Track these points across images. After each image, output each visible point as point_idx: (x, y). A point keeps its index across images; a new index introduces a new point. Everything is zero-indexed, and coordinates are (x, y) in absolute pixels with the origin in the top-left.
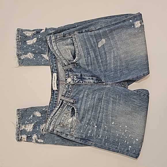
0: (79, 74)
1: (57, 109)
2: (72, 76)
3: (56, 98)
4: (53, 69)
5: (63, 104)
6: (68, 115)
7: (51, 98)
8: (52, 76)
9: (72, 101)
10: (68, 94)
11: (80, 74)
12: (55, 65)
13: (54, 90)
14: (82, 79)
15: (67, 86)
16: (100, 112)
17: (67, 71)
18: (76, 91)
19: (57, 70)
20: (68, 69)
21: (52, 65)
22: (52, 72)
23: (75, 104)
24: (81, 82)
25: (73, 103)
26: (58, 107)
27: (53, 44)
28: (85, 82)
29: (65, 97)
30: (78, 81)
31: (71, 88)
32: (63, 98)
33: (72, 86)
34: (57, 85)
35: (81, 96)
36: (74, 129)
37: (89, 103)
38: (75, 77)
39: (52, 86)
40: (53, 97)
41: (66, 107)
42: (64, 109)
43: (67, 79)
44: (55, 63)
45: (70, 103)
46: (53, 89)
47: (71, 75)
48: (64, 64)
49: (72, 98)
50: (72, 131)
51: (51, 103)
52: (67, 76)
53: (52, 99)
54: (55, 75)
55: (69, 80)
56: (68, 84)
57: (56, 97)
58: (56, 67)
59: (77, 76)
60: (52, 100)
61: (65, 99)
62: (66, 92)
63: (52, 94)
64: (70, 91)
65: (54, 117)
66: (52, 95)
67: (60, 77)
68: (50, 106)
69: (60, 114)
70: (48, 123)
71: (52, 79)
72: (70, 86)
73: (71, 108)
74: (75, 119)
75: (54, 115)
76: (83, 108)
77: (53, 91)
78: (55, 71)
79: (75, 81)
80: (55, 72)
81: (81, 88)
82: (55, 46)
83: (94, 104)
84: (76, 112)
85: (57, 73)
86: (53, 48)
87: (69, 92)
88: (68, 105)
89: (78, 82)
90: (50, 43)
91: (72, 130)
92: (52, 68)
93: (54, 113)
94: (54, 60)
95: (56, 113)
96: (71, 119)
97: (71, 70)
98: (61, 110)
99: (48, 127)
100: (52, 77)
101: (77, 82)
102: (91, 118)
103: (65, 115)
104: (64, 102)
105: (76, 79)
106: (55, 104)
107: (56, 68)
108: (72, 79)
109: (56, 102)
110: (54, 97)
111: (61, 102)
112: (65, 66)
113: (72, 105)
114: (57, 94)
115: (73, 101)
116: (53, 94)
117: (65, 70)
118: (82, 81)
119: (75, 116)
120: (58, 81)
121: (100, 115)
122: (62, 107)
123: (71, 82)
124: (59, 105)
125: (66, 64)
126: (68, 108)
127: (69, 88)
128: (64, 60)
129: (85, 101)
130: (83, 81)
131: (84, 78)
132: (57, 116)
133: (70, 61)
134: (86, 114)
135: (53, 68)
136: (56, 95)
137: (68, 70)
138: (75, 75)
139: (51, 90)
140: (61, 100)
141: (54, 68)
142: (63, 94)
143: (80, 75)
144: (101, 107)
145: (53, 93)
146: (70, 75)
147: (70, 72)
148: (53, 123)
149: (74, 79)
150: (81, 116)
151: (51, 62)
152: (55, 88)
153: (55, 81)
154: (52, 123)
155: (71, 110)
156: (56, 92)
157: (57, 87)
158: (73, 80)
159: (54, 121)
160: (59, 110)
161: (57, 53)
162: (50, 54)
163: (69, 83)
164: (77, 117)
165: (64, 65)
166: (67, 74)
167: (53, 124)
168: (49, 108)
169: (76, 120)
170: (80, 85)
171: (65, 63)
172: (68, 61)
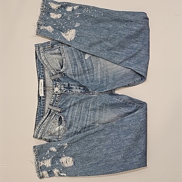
0: (66, 83)
1: (45, 117)
2: (59, 85)
3: (43, 104)
4: (40, 76)
5: (51, 112)
6: (55, 124)
7: (38, 104)
8: (39, 82)
9: (59, 110)
10: (56, 103)
11: (68, 84)
12: (42, 71)
13: (41, 97)
14: (70, 89)
15: (54, 96)
16: (87, 120)
17: (54, 81)
18: (64, 100)
19: (44, 76)
20: (55, 79)
21: (39, 71)
22: (38, 78)
23: (62, 113)
24: (69, 91)
25: (60, 112)
26: (46, 115)
27: (41, 54)
28: (72, 92)
29: (52, 106)
30: (65, 90)
31: (59, 97)
32: (51, 107)
33: (59, 96)
34: (44, 91)
35: (68, 105)
36: (61, 136)
37: (76, 111)
38: (63, 86)
39: (39, 93)
40: (40, 104)
41: (54, 116)
42: (52, 118)
43: (54, 89)
44: (42, 69)
45: (57, 113)
46: (39, 96)
47: (58, 85)
48: (52, 74)
49: (59, 108)
50: (60, 138)
51: (39, 110)
52: (55, 85)
53: (39, 106)
54: (42, 81)
55: (56, 89)
56: (55, 93)
57: (44, 103)
58: (43, 73)
59: (65, 85)
60: (40, 107)
61: (52, 108)
62: (54, 101)
63: (39, 101)
64: (57, 100)
65: (42, 125)
66: (38, 102)
67: (47, 84)
68: (38, 113)
69: (48, 122)
70: (36, 131)
71: (39, 86)
72: (58, 95)
73: (59, 117)
75: (42, 123)
76: (70, 115)
77: (39, 97)
78: (42, 77)
79: (62, 91)
80: (42, 79)
81: (68, 97)
82: (43, 56)
83: (81, 112)
84: (63, 120)
85: (44, 79)
86: (41, 58)
87: (57, 101)
88: (56, 114)
89: (66, 92)
90: (39, 54)
91: (59, 137)
92: (39, 74)
93: (42, 121)
94: (41, 66)
95: (44, 121)
96: (58, 127)
97: (59, 80)
98: (49, 118)
99: (36, 135)
100: (39, 84)
101: (64, 92)
102: (78, 126)
103: (53, 124)
104: (52, 111)
105: (63, 89)
106: (43, 110)
107: (43, 74)
108: (59, 88)
109: (43, 108)
110: (41, 103)
111: (49, 111)
112: (53, 75)
113: (59, 114)
114: (44, 100)
115: (60, 110)
116: (40, 100)
117: (52, 80)
118: (69, 90)
119: (63, 124)
120: (44, 87)
121: (87, 123)
122: (50, 116)
123: (58, 92)
124: (48, 114)
125: (54, 74)
126: (56, 117)
127: (57, 98)
128: (52, 70)
129: (72, 109)
130: (70, 90)
131: (71, 88)
132: (45, 124)
133: (57, 71)
134: (74, 122)
135: (40, 75)
136: (43, 102)
137: (56, 79)
138: (62, 85)
139: (38, 96)
140: (49, 108)
141: (41, 75)
142: (51, 103)
143: (67, 85)
144: (88, 116)
145: (39, 99)
146: (58, 84)
147: (58, 82)
148: (42, 131)
149: (62, 88)
150: (68, 124)
151: (38, 68)
152: (42, 95)
153: (42, 87)
154: (40, 131)
155: (58, 119)
156: (43, 98)
157: (44, 93)
159: (42, 129)
160: (47, 119)
161: (45, 63)
162: (37, 60)
164: (65, 125)
165: (52, 75)
166: (54, 84)
167: (41, 132)
168: (38, 115)
169: (64, 128)
170: (67, 95)
171: (53, 73)
172: (56, 70)
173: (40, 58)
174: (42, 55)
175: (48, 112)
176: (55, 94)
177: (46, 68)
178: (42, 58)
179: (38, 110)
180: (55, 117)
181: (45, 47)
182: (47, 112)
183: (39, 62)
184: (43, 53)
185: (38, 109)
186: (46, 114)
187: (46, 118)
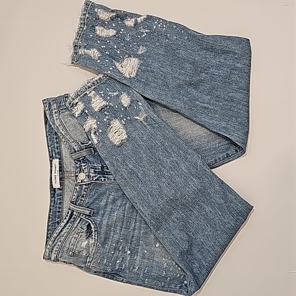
0: (98, 165)
1: (62, 224)
2: (87, 169)
3: (59, 202)
4: (54, 153)
5: (74, 216)
6: (81, 236)
7: (51, 201)
8: (51, 164)
9: (87, 212)
10: (81, 200)
11: (101, 166)
12: (56, 145)
14: (104, 174)
15: (77, 188)
16: (134, 229)
17: (78, 161)
18: (95, 194)
19: (60, 153)
20: (79, 158)
21: (51, 145)
22: (50, 157)
23: (92, 217)
24: (103, 179)
25: (88, 216)
26: (65, 221)
27: (54, 116)
28: (108, 180)
29: (76, 204)
30: (96, 178)
31: (86, 190)
32: (73, 208)
33: (87, 187)
34: (61, 179)
35: (103, 203)
36: (91, 259)
37: (116, 213)
38: (92, 171)
39: (51, 182)
40: (54, 200)
41: (78, 221)
42: (76, 225)
43: (77, 176)
44: (57, 142)
45: (84, 216)
46: (53, 187)
47: (85, 168)
48: (74, 149)
49: (88, 207)
50: (89, 262)
51: (52, 211)
52: (79, 169)
53: (52, 204)
54: (56, 162)
55: (82, 176)
56: (79, 183)
57: (60, 199)
58: (57, 148)
59: (96, 169)
60: (53, 206)
61: (76, 209)
62: (78, 197)
63: (52, 195)
64: (83, 194)
65: (58, 238)
66: (51, 197)
67: (65, 166)
68: (51, 216)
69: (69, 233)
70: (48, 249)
71: (51, 170)
72: (84, 186)
73: (87, 224)
74: (93, 242)
75: (58, 235)
76: (105, 222)
77: (53, 190)
78: (57, 156)
79: (91, 179)
80: (56, 158)
81: (102, 189)
82: (57, 119)
83: (124, 215)
84: (93, 230)
85: (60, 159)
86: (54, 124)
87: (83, 197)
88: (81, 218)
89: (97, 179)
90: (50, 116)
91: (88, 260)
92: (50, 150)
93: (58, 231)
94: (55, 137)
95: (61, 231)
96: (86, 242)
97: (85, 160)
98: (70, 226)
99: (47, 255)
100: (51, 167)
101: (95, 180)
102: (119, 239)
103: (76, 236)
104: (75, 213)
105: (94, 175)
106: (59, 212)
107: (59, 151)
108: (87, 174)
109: (59, 208)
110: (56, 199)
111: (70, 213)
112: (75, 152)
113: (87, 219)
114: (60, 195)
115: (89, 212)
116: (54, 194)
117: (74, 160)
118: (103, 177)
119: (93, 237)
120: (61, 173)
121: (135, 233)
122: (72, 221)
123: (85, 181)
124: (67, 218)
125: (76, 150)
126: (82, 223)
127: (83, 191)
128: (73, 142)
129: (110, 210)
130: (105, 177)
131: (107, 172)
132: (63, 236)
133: (83, 144)
134: (112, 233)
135: (52, 151)
136: (59, 197)
137: (81, 159)
138: (91, 168)
139: (50, 188)
140: (69, 209)
141: (55, 151)
142: (72, 200)
143: (100, 168)
144: (136, 220)
145: (53, 192)
146: (83, 168)
147: (84, 163)
148: (57, 248)
149: (91, 174)
150: (103, 236)
151: (49, 140)
152: (57, 185)
153: (56, 172)
154: (55, 249)
155: (85, 228)
156: (59, 191)
157: (60, 183)
158: (89, 176)
159: (58, 245)
160: (67, 227)
161: (61, 130)
162: (47, 127)
163: (82, 182)
164: (96, 238)
165: (73, 151)
166: (78, 166)
167: (56, 251)
168: (50, 220)
169: (94, 244)
170: (100, 185)
171: (75, 147)
172: (80, 143)
173: (52, 122)
174: (55, 118)
175: (69, 215)
176: (80, 185)
177: (64, 140)
178: (56, 122)
179: (50, 212)
180: (80, 224)
181: (60, 104)
182: (67, 216)
183: (50, 129)
184: (57, 115)
185: (50, 210)
186: (65, 218)
187: (65, 226)
